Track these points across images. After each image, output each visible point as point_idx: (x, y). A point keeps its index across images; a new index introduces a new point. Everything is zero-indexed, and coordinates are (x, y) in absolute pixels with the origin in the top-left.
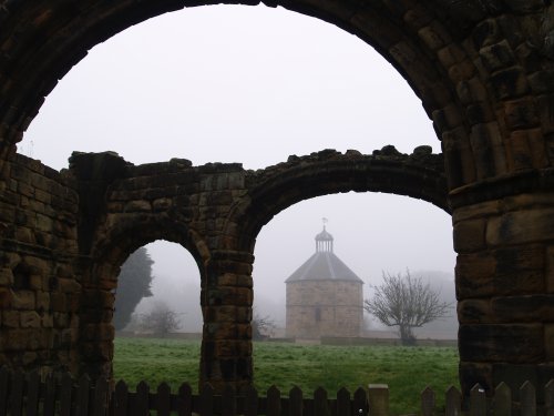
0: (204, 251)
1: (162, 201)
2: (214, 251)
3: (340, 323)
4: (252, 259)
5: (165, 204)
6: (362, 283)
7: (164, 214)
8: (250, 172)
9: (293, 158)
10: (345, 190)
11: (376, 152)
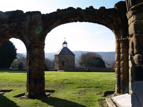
0: (28, 42)
1: (13, 24)
2: (31, 41)
3: (69, 66)
4: (44, 44)
5: (14, 25)
6: (75, 55)
7: (14, 29)
8: (44, 14)
9: (58, 10)
10: (76, 21)
11: (87, 8)
